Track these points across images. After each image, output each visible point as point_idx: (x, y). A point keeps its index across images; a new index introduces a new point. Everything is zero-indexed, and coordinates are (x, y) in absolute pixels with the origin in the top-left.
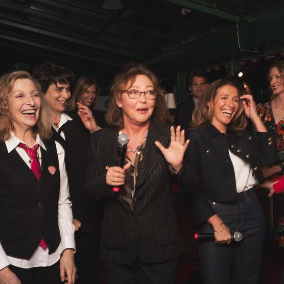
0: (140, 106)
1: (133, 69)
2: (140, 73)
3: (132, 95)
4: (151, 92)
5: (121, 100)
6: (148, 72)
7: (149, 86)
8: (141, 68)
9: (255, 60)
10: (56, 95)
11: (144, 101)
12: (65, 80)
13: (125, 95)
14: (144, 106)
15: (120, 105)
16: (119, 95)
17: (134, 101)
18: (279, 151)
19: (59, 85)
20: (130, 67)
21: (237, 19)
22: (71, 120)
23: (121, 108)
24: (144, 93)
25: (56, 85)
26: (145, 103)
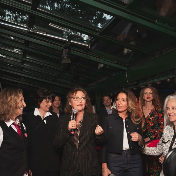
0: (79, 103)
1: (76, 89)
2: (79, 90)
3: (76, 99)
4: (84, 98)
5: (71, 102)
6: (83, 90)
7: (83, 96)
8: (80, 88)
9: (135, 88)
10: (46, 104)
11: (80, 101)
12: (51, 97)
13: (72, 99)
14: (81, 104)
15: (70, 104)
16: (70, 99)
17: (77, 102)
18: (148, 131)
19: (48, 100)
20: (75, 88)
21: (126, 69)
22: (52, 115)
23: (71, 106)
24: (81, 98)
25: (46, 100)
26: (81, 102)
